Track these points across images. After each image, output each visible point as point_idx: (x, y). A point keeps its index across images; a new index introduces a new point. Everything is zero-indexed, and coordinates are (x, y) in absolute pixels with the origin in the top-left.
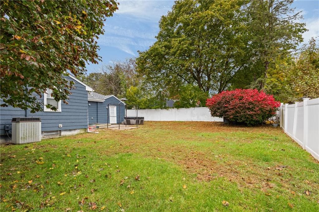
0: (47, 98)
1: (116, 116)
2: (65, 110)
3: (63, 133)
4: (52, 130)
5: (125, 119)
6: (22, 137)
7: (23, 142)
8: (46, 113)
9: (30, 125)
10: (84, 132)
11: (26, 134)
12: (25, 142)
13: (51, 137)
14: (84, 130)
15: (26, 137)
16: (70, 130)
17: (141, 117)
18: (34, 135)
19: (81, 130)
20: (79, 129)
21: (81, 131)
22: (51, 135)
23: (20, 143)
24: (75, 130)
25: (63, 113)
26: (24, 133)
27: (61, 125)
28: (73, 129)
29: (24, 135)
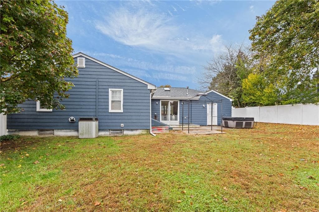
0: (112, 101)
1: (217, 116)
2: (126, 111)
3: (126, 132)
4: (116, 129)
5: (224, 120)
6: (81, 133)
7: (81, 137)
8: (111, 113)
9: (86, 124)
10: (146, 133)
11: (84, 131)
12: (83, 137)
13: (115, 135)
14: (146, 130)
15: (84, 133)
16: (132, 130)
17: (246, 118)
18: (89, 132)
19: (143, 130)
20: (140, 130)
21: (143, 132)
22: (116, 133)
23: (80, 138)
24: (137, 130)
25: (125, 113)
26: (82, 130)
27: (122, 125)
28: (135, 130)
29: (82, 131)
